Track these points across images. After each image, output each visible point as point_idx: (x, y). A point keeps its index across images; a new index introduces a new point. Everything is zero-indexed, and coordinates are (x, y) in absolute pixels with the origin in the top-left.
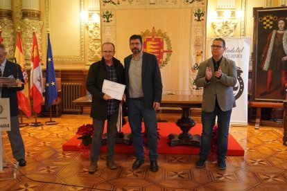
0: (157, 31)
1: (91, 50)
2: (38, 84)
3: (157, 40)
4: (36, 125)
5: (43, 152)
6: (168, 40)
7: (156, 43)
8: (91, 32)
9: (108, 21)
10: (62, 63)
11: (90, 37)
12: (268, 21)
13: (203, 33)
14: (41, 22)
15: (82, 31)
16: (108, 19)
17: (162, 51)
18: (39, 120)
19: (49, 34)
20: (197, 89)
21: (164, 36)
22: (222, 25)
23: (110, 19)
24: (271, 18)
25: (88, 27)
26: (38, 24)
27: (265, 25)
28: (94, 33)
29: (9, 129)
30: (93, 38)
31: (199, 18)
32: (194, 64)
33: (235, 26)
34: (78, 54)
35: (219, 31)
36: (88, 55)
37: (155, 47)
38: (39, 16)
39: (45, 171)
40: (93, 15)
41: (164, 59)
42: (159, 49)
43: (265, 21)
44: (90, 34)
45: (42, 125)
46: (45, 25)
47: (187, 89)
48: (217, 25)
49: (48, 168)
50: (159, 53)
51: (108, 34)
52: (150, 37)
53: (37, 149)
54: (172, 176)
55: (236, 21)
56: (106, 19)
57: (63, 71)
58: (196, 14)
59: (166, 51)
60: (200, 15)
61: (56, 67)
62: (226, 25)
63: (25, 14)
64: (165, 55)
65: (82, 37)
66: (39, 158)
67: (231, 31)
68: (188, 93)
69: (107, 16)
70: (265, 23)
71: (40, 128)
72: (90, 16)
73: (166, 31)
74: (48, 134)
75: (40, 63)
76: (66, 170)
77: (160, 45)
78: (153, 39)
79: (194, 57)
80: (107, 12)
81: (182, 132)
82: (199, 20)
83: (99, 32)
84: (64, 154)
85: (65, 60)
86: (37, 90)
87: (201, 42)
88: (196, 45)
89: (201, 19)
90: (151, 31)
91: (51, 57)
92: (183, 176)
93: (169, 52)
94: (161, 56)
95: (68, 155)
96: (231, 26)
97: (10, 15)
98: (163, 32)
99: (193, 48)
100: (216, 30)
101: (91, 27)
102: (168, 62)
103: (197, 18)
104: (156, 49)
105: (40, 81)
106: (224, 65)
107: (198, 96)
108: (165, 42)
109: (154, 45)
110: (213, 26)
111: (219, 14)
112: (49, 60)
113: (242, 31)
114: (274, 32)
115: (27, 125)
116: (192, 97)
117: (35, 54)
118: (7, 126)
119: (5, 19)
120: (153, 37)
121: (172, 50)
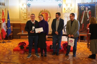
1: (23, 17)
2: (4, 28)
4: (4, 42)
5: (6, 52)
6: (50, 13)
7: (45, 14)
8: (23, 10)
9: (29, 7)
10: (13, 21)
11: (23, 12)
12: (83, 7)
14: (5, 7)
16: (29, 6)
17: (47, 17)
18: (5, 41)
19: (8, 11)
21: (48, 12)
23: (30, 6)
24: (84, 7)
27: (82, 9)
28: (24, 11)
30: (24, 12)
31: (60, 6)
33: (72, 9)
34: (18, 18)
35: (66, 11)
36: (22, 18)
38: (4, 4)
39: (7, 59)
40: (24, 5)
41: (48, 20)
42: (47, 16)
43: (82, 8)
44: (23, 11)
45: (6, 42)
46: (7, 8)
48: (66, 9)
49: (8, 57)
50: (47, 18)
51: (29, 11)
53: (4, 51)
54: (51, 59)
55: (72, 8)
56: (28, 6)
57: (13, 24)
61: (11, 22)
62: (69, 9)
65: (20, 12)
66: (5, 54)
67: (71, 11)
70: (81, 8)
71: (5, 43)
72: (23, 5)
73: (49, 10)
74: (8, 45)
75: (5, 21)
76: (14, 58)
77: (47, 15)
78: (45, 13)
80: (29, 4)
82: (60, 7)
83: (26, 10)
85: (14, 20)
86: (4, 30)
91: (9, 19)
92: (55, 59)
95: (15, 53)
96: (71, 9)
98: (48, 11)
100: (66, 10)
101: (23, 9)
102: (50, 21)
104: (46, 16)
105: (5, 27)
108: (49, 14)
109: (45, 15)
110: (65, 9)
111: (67, 5)
112: (8, 20)
113: (74, 11)
114: (84, 11)
115: (0, 42)
117: (3, 18)
120: (45, 12)
121: (51, 17)
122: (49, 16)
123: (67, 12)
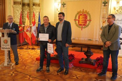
0: (85, 11)
2: (34, 33)
4: (33, 49)
5: (28, 60)
6: (90, 15)
7: (84, 16)
9: (64, 7)
13: (106, 12)
14: (40, 8)
15: (56, 11)
16: (64, 6)
17: (86, 20)
21: (88, 13)
22: (119, 8)
23: (65, 6)
25: (57, 9)
26: (38, 9)
29: (10, 50)
32: (101, 26)
34: (53, 20)
35: (117, 11)
38: (39, 5)
41: (87, 24)
42: (85, 19)
47: (98, 38)
48: (116, 8)
56: (63, 6)
58: (104, 3)
59: (88, 20)
60: (106, 4)
63: (34, 5)
64: (88, 22)
65: (55, 14)
66: (25, 62)
69: (64, 5)
72: (58, 5)
73: (89, 11)
75: (36, 24)
76: (32, 68)
77: (86, 17)
79: (101, 23)
80: (64, 3)
81: (87, 57)
82: (105, 6)
84: (35, 62)
86: (34, 35)
87: (105, 16)
88: (103, 18)
89: (106, 5)
90: (82, 11)
92: (78, 77)
93: (90, 20)
97: (28, 5)
98: (87, 11)
99: (101, 19)
102: (89, 25)
103: (104, 5)
105: (35, 31)
106: (114, 27)
108: (88, 16)
109: (83, 17)
110: (115, 9)
112: (39, 23)
115: (30, 49)
117: (33, 20)
118: (9, 48)
119: (26, 7)
120: (83, 14)
121: (91, 20)
122: (88, 19)
123: (118, 13)
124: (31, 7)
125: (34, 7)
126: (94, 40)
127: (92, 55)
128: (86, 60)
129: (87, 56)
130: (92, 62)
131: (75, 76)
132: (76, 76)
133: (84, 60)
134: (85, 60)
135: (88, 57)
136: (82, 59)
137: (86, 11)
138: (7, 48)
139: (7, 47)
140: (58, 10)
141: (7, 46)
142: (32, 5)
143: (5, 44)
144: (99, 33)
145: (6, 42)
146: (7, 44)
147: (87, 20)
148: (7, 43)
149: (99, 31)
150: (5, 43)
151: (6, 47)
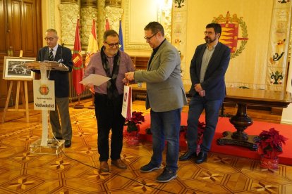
0: (231, 16)
3: (232, 26)
6: (244, 26)
7: (229, 29)
8: (167, 18)
9: (180, 7)
11: (166, 24)
13: (288, 17)
14: (122, 10)
15: (159, 17)
16: (179, 4)
17: (236, 38)
19: (121, 22)
20: (276, 83)
21: (239, 21)
23: (182, 4)
25: (164, 13)
26: (118, 12)
28: (170, 19)
30: (168, 24)
32: (274, 53)
37: (228, 34)
38: (120, 3)
41: (238, 48)
42: (233, 36)
44: (166, 21)
46: (125, 12)
47: (264, 82)
50: (233, 40)
51: (178, 20)
52: (224, 23)
56: (177, 5)
57: (138, 58)
59: (241, 39)
63: (108, 2)
64: (239, 43)
66: (88, 139)
68: (263, 87)
69: (179, 1)
73: (242, 15)
78: (227, 25)
79: (274, 46)
81: (236, 130)
82: (284, 2)
85: (141, 46)
87: (284, 28)
88: (278, 32)
89: (286, 0)
90: (225, 16)
91: (122, 44)
92: (215, 178)
93: (245, 39)
94: (234, 44)
97: (95, 3)
98: (238, 17)
99: (273, 35)
102: (243, 51)
104: (229, 36)
107: (276, 92)
109: (227, 32)
116: (268, 92)
118: (52, 106)
119: (90, 8)
120: (227, 22)
121: (248, 37)
124: (101, 9)
125: (108, 8)
126: (254, 88)
127: (250, 125)
128: (235, 136)
129: (236, 126)
130: (250, 141)
131: (206, 174)
132: (210, 175)
133: (229, 137)
134: (232, 137)
135: (238, 131)
136: (225, 134)
137: (235, 16)
138: (46, 106)
139: (48, 102)
140: (166, 15)
141: (46, 100)
142: (104, 5)
143: (43, 96)
144: (267, 71)
145: (44, 90)
146: (47, 96)
147: (238, 39)
148: (46, 93)
149: (267, 66)
150: (42, 93)
151: (44, 104)
